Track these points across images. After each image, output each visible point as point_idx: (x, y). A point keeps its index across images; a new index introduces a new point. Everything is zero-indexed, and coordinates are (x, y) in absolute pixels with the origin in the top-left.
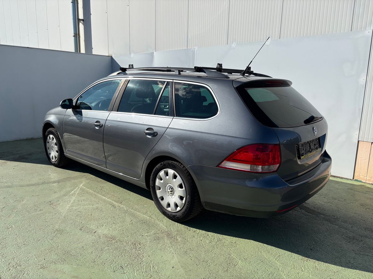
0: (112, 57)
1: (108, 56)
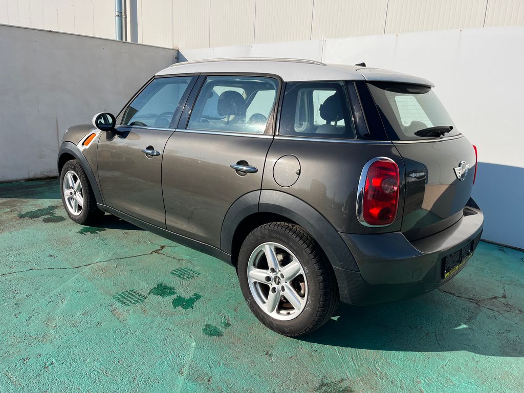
0: (178, 51)
1: (173, 49)
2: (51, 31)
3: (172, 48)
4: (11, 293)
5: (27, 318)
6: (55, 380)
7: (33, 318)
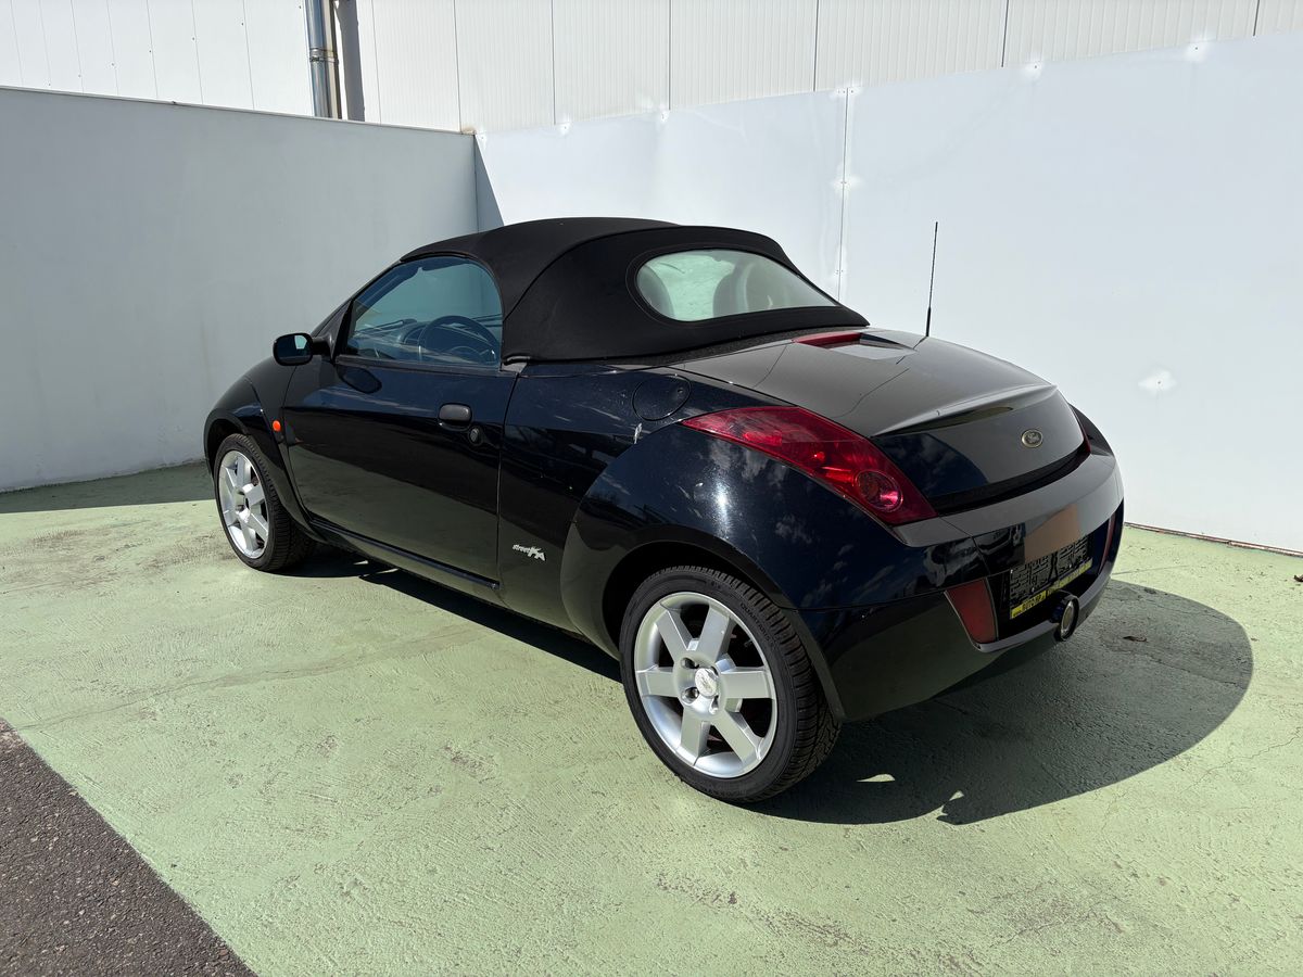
0: (473, 136)
1: (462, 133)
2: (175, 104)
3: (458, 130)
4: (200, 734)
5: (261, 786)
6: (375, 921)
7: (276, 785)
